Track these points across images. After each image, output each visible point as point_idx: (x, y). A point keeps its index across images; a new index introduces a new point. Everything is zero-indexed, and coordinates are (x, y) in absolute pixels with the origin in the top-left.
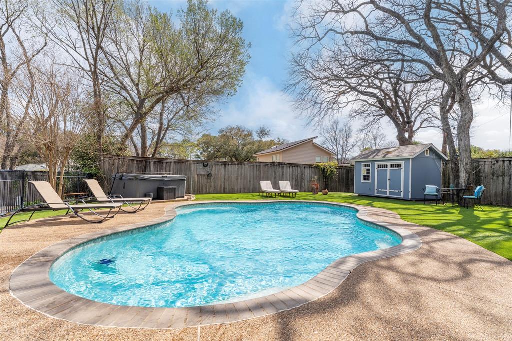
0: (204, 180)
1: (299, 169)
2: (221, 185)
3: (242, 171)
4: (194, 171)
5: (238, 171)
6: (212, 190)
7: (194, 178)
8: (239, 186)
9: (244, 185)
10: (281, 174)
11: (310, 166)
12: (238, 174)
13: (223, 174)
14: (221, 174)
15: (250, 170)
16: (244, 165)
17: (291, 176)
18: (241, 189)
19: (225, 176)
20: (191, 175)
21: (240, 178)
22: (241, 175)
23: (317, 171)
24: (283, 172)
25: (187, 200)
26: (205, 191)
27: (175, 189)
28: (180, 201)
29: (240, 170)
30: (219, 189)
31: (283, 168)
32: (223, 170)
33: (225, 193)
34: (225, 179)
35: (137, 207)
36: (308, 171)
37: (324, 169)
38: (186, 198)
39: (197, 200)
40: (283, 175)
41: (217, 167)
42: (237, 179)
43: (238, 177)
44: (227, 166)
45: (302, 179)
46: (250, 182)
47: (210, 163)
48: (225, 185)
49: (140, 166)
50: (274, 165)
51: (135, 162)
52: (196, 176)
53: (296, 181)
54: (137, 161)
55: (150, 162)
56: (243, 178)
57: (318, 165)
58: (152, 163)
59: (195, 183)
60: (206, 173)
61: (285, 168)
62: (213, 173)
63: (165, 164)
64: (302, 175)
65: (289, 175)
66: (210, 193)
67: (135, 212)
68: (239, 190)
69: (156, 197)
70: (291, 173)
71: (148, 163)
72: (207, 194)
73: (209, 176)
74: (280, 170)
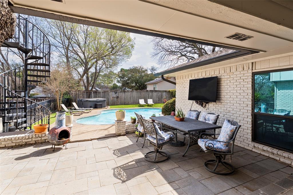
0: (115, 99)
1: (160, 93)
2: (123, 101)
3: (132, 95)
4: (111, 95)
5: (131, 95)
6: (119, 103)
7: (111, 98)
8: (131, 102)
9: (134, 101)
10: (151, 95)
11: (166, 91)
12: (131, 96)
13: (124, 96)
14: (123, 96)
15: (136, 94)
16: (134, 92)
17: (156, 96)
18: (132, 103)
19: (125, 97)
20: (109, 97)
21: (131, 98)
22: (132, 96)
23: (169, 93)
24: (152, 94)
25: (106, 108)
26: (116, 104)
27: (102, 104)
28: (104, 109)
29: (132, 94)
30: (122, 103)
31: (152, 92)
32: (124, 94)
33: (125, 105)
34: (125, 99)
35: (89, 111)
36: (164, 93)
37: (172, 92)
38: (106, 107)
39: (111, 108)
40: (152, 96)
41: (121, 93)
42: (130, 98)
43: (131, 97)
44: (126, 93)
45: (162, 97)
46: (136, 99)
47: (118, 92)
48: (125, 101)
49: (87, 94)
50: (148, 91)
51: (85, 93)
52: (112, 98)
53: (159, 98)
54: (86, 92)
55: (91, 92)
56: (133, 98)
57: (169, 91)
58: (92, 93)
59: (111, 101)
60: (116, 96)
61: (153, 93)
62: (119, 96)
63: (98, 93)
64: (162, 95)
65: (155, 95)
66: (118, 105)
67: (88, 113)
68: (131, 103)
69: (94, 107)
70: (156, 95)
71: (91, 93)
72: (117, 105)
73: (117, 97)
74: (151, 93)
